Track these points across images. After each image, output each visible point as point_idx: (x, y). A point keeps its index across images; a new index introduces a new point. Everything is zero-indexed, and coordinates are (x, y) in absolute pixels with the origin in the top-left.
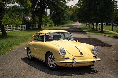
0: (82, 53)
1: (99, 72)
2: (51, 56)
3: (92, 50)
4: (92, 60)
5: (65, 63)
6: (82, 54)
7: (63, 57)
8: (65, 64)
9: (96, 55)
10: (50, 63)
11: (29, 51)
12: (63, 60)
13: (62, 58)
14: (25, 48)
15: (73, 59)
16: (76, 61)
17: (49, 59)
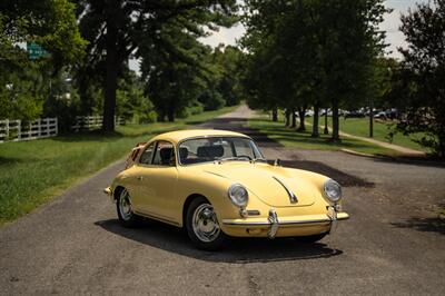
0: (295, 198)
1: (345, 254)
2: (201, 207)
3: (324, 190)
4: (324, 217)
5: (249, 227)
6: (294, 200)
7: (242, 208)
8: (248, 230)
9: (336, 203)
10: (201, 228)
11: (122, 196)
12: (242, 217)
13: (237, 210)
14: (108, 190)
15: (271, 214)
16: (281, 219)
17: (196, 217)
